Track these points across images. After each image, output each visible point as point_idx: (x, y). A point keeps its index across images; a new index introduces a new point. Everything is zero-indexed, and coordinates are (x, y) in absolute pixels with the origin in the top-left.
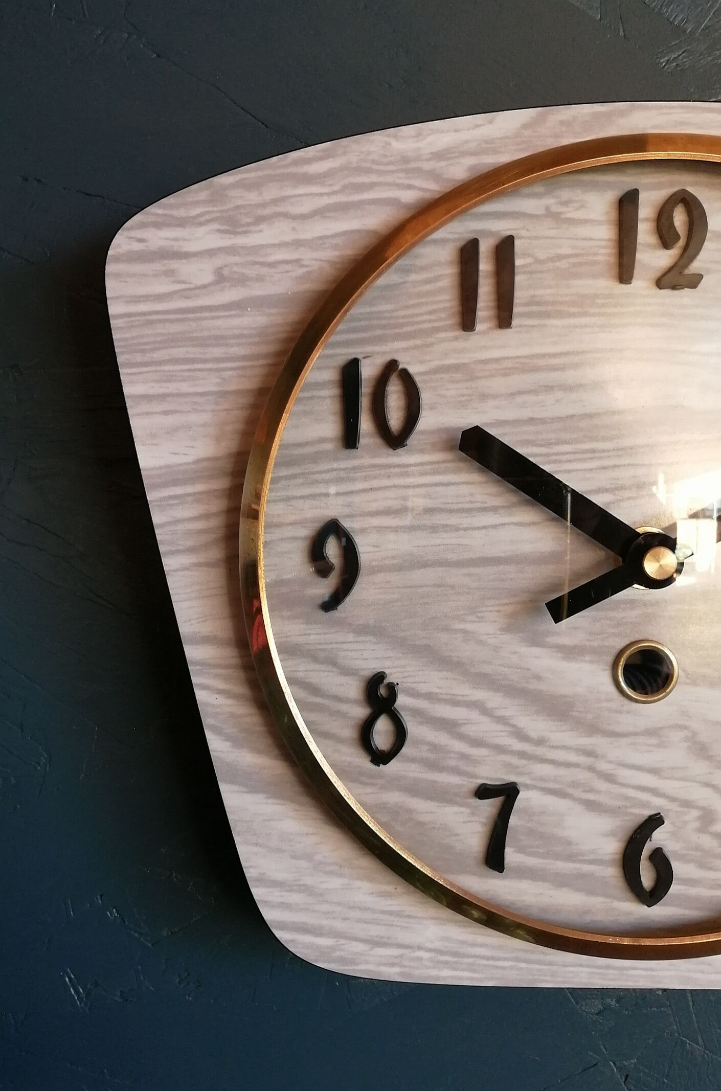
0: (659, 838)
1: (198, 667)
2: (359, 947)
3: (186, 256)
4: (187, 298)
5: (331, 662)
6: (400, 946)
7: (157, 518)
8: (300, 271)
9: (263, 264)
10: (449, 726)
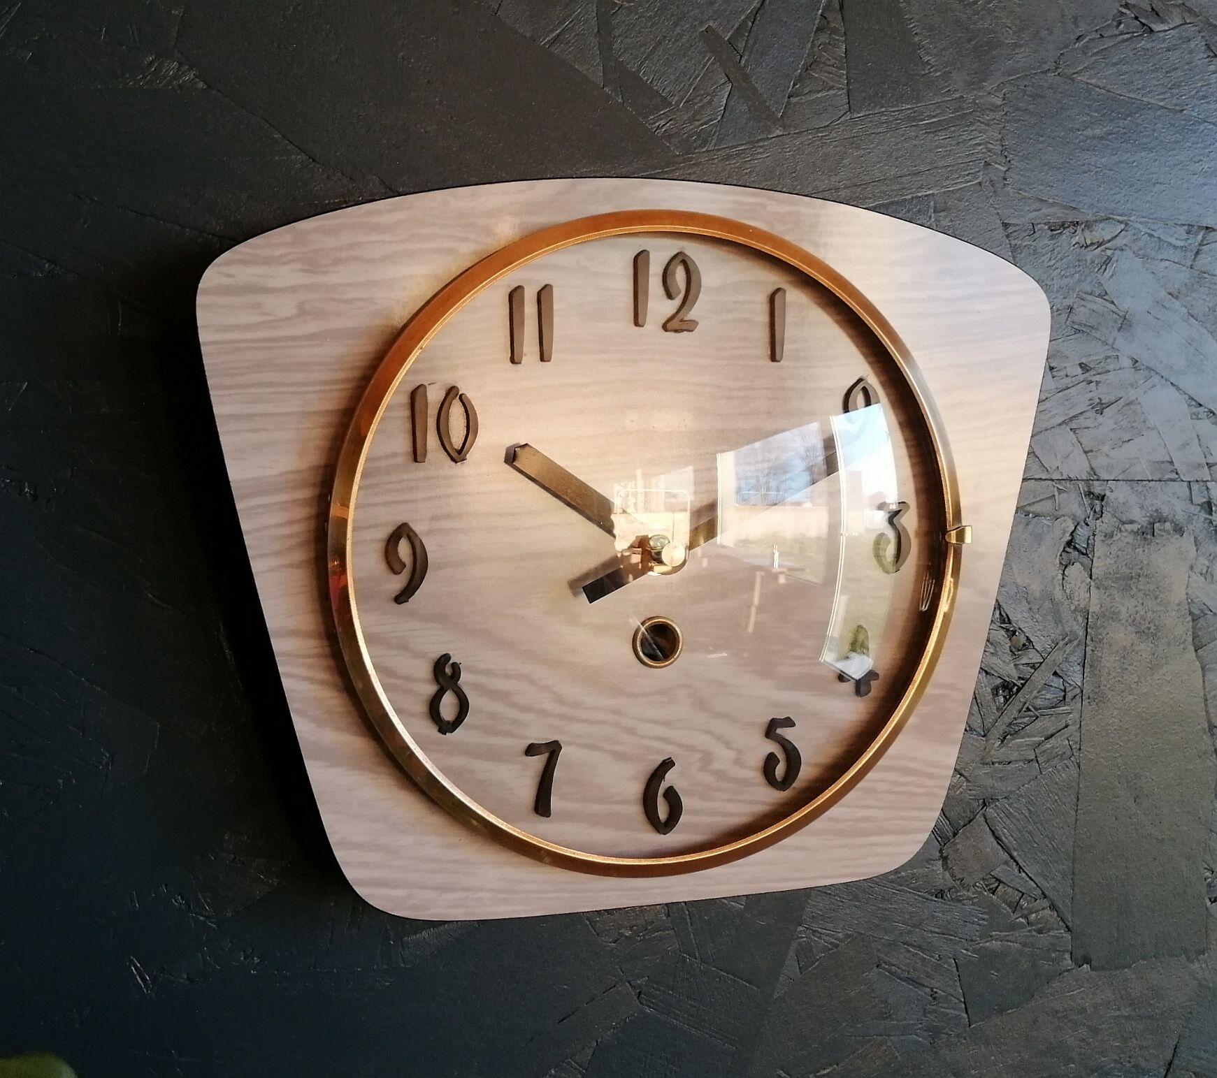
0: (671, 778)
1: (284, 658)
2: (429, 894)
3: (272, 291)
4: (272, 328)
5: (404, 647)
6: (465, 890)
7: (245, 525)
9: (341, 301)
10: (503, 696)
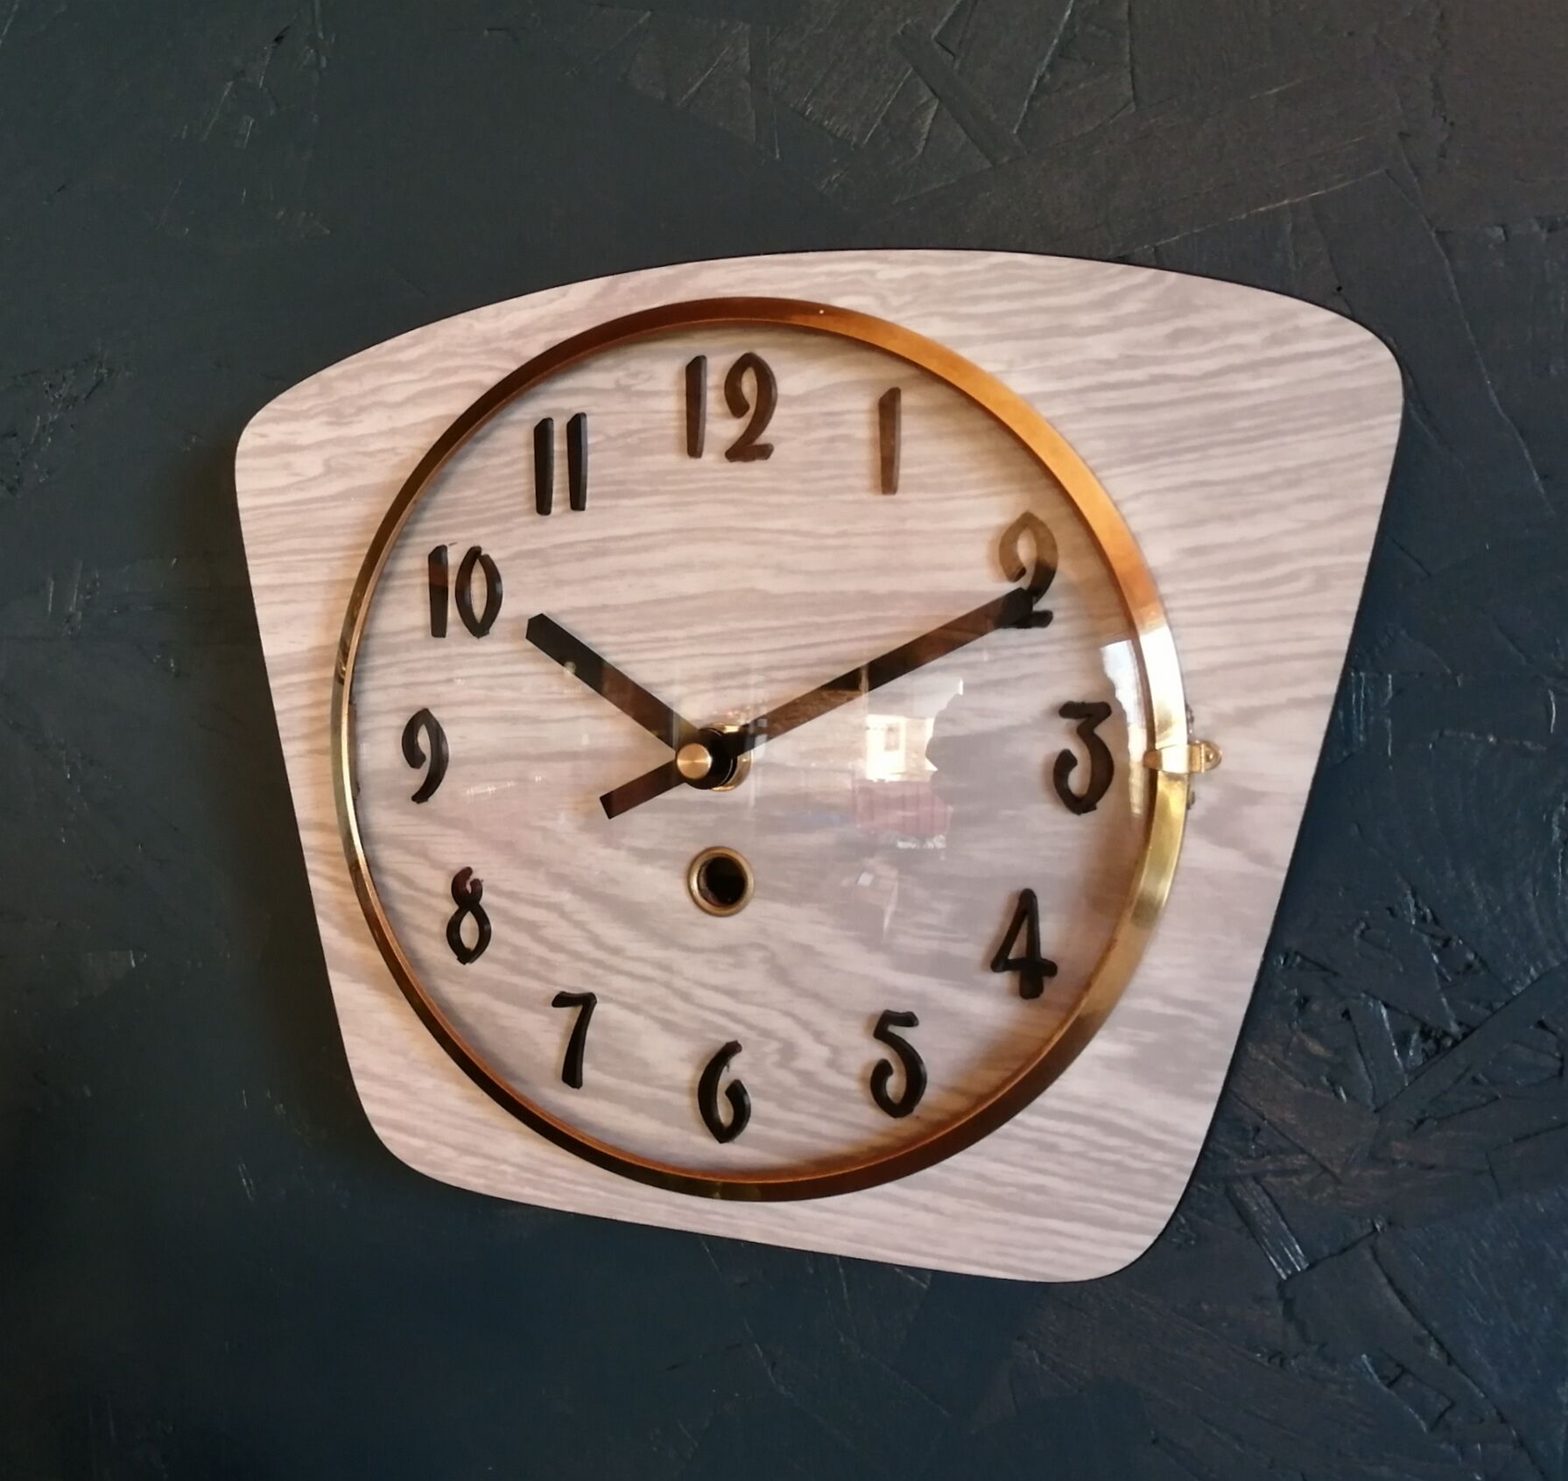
0: (737, 1068)
1: (312, 853)
3: (300, 448)
4: (302, 490)
5: (423, 854)
6: (486, 1156)
7: (277, 704)
8: (395, 460)
9: (364, 454)
10: (532, 928)
